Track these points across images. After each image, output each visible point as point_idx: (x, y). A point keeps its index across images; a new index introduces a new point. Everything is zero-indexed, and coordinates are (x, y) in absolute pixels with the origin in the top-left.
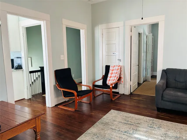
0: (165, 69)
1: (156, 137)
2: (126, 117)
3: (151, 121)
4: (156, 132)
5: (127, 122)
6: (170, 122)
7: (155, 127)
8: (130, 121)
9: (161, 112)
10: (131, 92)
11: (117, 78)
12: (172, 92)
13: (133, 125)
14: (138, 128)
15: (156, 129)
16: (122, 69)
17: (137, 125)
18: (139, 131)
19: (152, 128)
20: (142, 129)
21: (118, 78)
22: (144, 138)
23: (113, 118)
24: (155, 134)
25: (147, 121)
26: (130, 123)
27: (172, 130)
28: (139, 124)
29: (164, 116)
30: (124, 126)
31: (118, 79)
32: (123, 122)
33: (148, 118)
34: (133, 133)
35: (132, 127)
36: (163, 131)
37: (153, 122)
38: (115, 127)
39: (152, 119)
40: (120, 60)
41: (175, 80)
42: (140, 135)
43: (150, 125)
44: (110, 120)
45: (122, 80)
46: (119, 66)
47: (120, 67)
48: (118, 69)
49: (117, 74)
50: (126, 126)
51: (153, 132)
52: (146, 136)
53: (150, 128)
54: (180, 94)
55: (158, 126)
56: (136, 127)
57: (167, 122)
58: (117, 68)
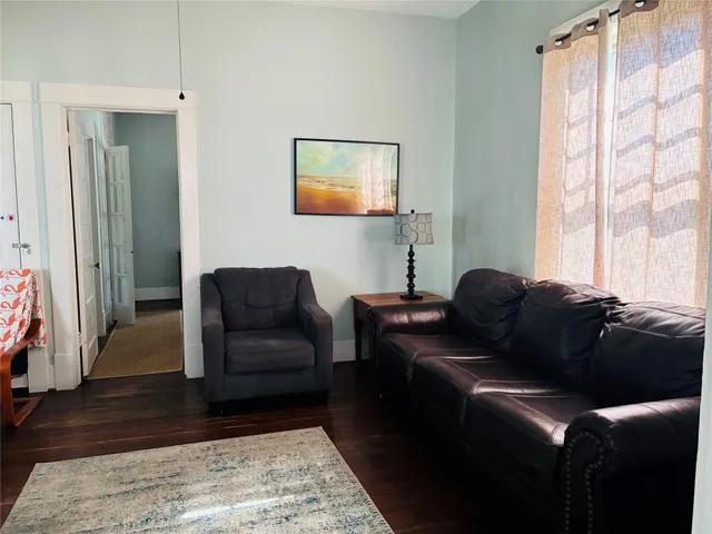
0: (213, 272)
1: (251, 491)
2: (114, 470)
3: (210, 453)
4: (242, 479)
5: (131, 487)
6: (262, 436)
7: (230, 464)
8: (143, 476)
9: (223, 415)
10: (85, 374)
11: (21, 324)
12: (251, 343)
13: (158, 486)
14: (183, 488)
15: (239, 469)
16: (41, 287)
17: (175, 480)
18: (191, 496)
19: (225, 473)
20: (198, 487)
21: (27, 323)
22: (218, 509)
23: (65, 493)
24: (242, 485)
25: (198, 457)
26: (143, 484)
27: (281, 454)
28: (178, 474)
29: (237, 424)
30: (127, 504)
31: (24, 329)
32: (113, 490)
33: (196, 445)
34: (176, 512)
35: (161, 493)
36: (258, 466)
37: (219, 452)
38: (94, 521)
39: (208, 444)
40: (25, 246)
41: (246, 304)
42: (202, 506)
43: (213, 466)
44: (55, 505)
45: (43, 331)
46: (26, 272)
47: (28, 278)
48: (21, 287)
49: (21, 307)
50: (137, 501)
51: (234, 480)
52: (220, 502)
53: (220, 474)
54: (273, 343)
55: (238, 458)
56: (173, 487)
57: (256, 437)
58: (15, 281)
